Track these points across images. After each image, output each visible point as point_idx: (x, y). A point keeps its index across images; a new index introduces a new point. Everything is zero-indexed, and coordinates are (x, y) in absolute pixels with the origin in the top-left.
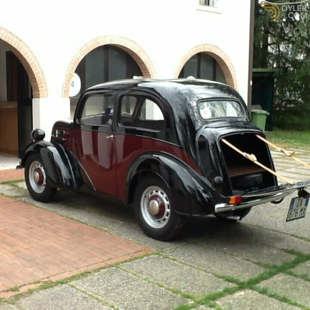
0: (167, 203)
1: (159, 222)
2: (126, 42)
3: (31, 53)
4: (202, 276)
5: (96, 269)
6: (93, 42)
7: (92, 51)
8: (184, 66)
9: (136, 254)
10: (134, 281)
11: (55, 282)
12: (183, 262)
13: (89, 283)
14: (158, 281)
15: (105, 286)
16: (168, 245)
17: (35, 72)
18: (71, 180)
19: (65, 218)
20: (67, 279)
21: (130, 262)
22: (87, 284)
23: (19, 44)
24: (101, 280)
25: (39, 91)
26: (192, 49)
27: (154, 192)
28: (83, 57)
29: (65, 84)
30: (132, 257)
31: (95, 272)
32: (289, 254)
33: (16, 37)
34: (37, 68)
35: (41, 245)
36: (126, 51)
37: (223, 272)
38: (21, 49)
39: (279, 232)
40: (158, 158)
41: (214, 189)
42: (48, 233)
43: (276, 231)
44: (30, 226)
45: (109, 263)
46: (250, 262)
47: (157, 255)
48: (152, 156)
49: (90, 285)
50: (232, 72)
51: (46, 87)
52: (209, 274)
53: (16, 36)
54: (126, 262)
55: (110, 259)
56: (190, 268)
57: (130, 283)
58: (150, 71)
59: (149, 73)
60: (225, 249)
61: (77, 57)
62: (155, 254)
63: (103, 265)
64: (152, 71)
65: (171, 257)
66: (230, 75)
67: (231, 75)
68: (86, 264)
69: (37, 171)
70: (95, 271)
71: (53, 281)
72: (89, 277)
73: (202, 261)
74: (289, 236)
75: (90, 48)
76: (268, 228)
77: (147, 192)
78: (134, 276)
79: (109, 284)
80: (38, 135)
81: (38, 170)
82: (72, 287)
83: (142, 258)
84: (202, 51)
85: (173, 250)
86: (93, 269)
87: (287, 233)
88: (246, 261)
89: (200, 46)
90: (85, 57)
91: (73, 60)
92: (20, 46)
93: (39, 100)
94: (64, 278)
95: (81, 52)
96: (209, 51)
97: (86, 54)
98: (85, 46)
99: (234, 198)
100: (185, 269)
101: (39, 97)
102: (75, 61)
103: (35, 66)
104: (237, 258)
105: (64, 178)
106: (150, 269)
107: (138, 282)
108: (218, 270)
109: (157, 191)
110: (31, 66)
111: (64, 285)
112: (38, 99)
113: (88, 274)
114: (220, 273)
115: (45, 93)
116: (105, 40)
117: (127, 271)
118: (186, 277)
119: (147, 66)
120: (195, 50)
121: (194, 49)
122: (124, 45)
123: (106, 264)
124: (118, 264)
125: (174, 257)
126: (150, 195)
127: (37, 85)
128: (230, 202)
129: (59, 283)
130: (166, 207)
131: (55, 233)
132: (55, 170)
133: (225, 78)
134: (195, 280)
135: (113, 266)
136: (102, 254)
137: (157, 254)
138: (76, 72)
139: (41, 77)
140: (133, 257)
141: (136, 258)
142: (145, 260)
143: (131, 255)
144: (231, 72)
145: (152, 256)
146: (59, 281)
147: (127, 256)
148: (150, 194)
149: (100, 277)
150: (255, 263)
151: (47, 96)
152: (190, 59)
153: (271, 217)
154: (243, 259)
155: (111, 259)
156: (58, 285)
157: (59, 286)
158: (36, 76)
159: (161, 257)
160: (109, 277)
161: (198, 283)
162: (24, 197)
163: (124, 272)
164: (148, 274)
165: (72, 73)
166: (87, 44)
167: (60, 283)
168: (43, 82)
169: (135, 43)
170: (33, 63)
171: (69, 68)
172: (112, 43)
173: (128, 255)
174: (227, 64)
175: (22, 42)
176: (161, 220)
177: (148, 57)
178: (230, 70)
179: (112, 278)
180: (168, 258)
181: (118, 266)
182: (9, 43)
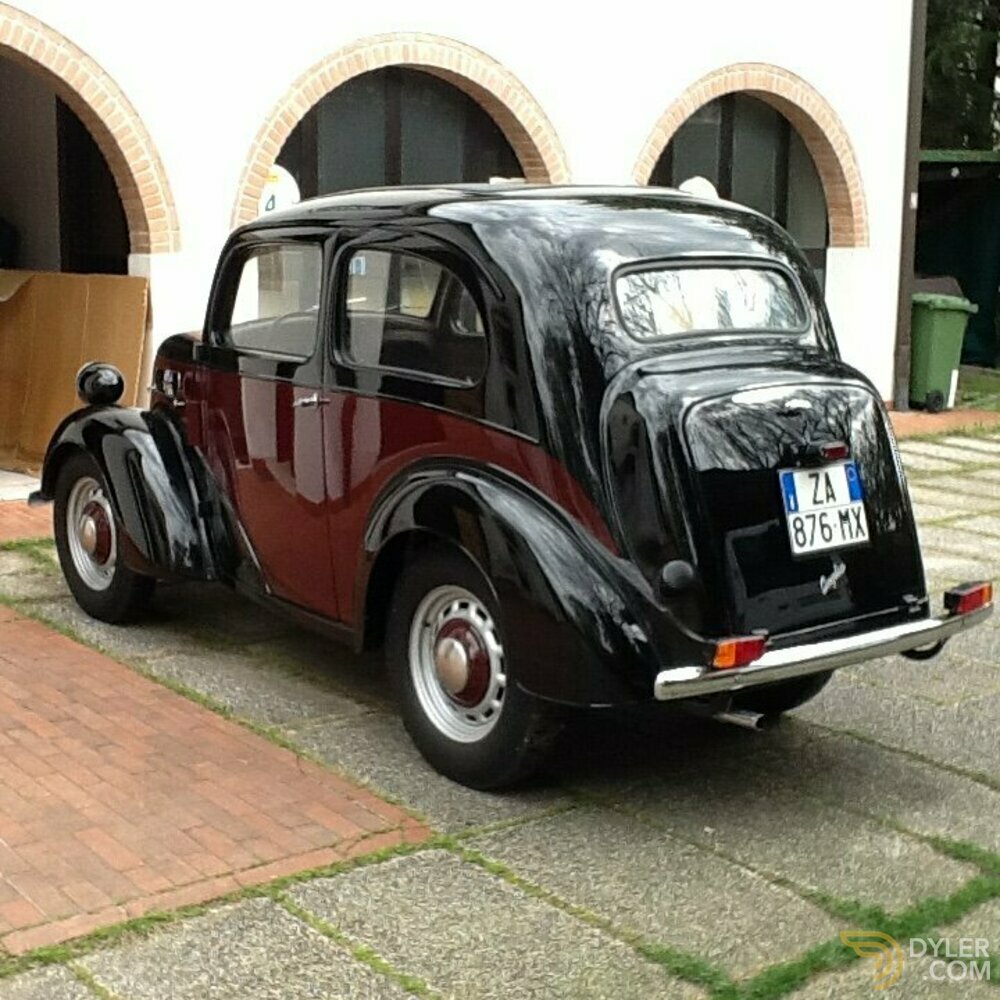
0: (495, 648)
1: (472, 718)
2: (460, 56)
3: (120, 95)
4: (584, 949)
5: (193, 906)
6: (343, 59)
7: (337, 90)
8: (671, 142)
9: (366, 843)
10: (319, 961)
11: (21, 955)
12: (531, 882)
13: (149, 964)
14: (410, 964)
15: (204, 978)
16: (498, 810)
17: (132, 164)
18: (196, 551)
19: (160, 687)
20: (70, 944)
21: (331, 876)
22: (140, 968)
23: (76, 67)
24: (196, 953)
25: (147, 229)
26: (702, 80)
27: (456, 606)
28: (308, 107)
29: (242, 205)
30: (345, 854)
31: (186, 917)
32: (952, 862)
33: (64, 42)
34: (140, 148)
35: (28, 800)
36: (463, 87)
37: (675, 932)
38: (84, 82)
39: (931, 762)
40: (473, 486)
41: (663, 609)
42: (72, 745)
43: (922, 758)
44: (21, 716)
45: (250, 879)
46: (789, 893)
47: (443, 852)
48: (454, 475)
49: (150, 974)
50: (845, 162)
51: (174, 214)
52: (618, 942)
53: (65, 38)
54: (314, 876)
55: (257, 862)
56: (553, 909)
57: (301, 972)
58: (545, 158)
59: (542, 164)
60: (707, 829)
61: (284, 108)
62: (436, 846)
63: (224, 886)
64: (553, 159)
65: (492, 860)
66: (838, 171)
67: (842, 173)
68: (164, 883)
69: (91, 515)
70: (186, 911)
71: (13, 952)
72: (156, 939)
73: (605, 882)
74: (969, 779)
75: (330, 79)
76: (895, 745)
77: (433, 605)
78: (326, 939)
79: (221, 971)
80: (96, 385)
81: (94, 510)
82: (81, 978)
83: (380, 860)
84: (739, 87)
85: (511, 828)
86: (182, 903)
87: (960, 768)
88: (773, 887)
89: (728, 69)
90: (315, 108)
91: (269, 120)
92: (78, 73)
93: (149, 259)
94: (57, 941)
95: (300, 91)
96: (762, 88)
97: (316, 99)
98: (313, 70)
99: (730, 646)
100: (532, 916)
101: (148, 251)
102: (277, 124)
103: (134, 141)
104: (743, 870)
105: (171, 542)
106: (397, 909)
107: (329, 968)
108: (655, 925)
109: (464, 606)
110: (120, 143)
111: (50, 972)
112: (145, 256)
113: (156, 925)
114: (659, 941)
115: (171, 237)
116: (387, 49)
117: (305, 919)
118: (521, 952)
119: (536, 140)
120: (713, 84)
121: (708, 83)
122: (455, 70)
123: (240, 885)
124: (284, 883)
125: (504, 863)
126: (442, 620)
127: (143, 208)
128: (716, 663)
129: (34, 959)
130: (495, 664)
131: (97, 748)
132: (146, 515)
133: (821, 185)
134: (552, 965)
135: (262, 895)
136: (235, 840)
137: (444, 846)
138: (280, 160)
139: (156, 181)
140: (349, 857)
141: (358, 862)
142: (393, 869)
143: (342, 848)
144: (842, 162)
145: (421, 853)
146: (34, 955)
147: (329, 851)
148: (441, 615)
149: (197, 942)
150: (808, 897)
151: (177, 247)
152: (692, 117)
153: (917, 698)
154: (767, 876)
155: (264, 864)
156: (29, 968)
157: (34, 971)
158: (136, 176)
159: (457, 858)
160: (232, 940)
161: (564, 979)
162: (55, 602)
163: (295, 918)
164: (384, 934)
165: (265, 166)
166: (321, 64)
167: (40, 958)
168: (163, 198)
169: (496, 62)
170: (127, 129)
171: (254, 148)
172: (411, 60)
173: (333, 846)
174: (827, 134)
175: (85, 59)
176: (477, 711)
177: (539, 109)
178: (838, 154)
179: (241, 944)
180: (482, 863)
181: (281, 893)
182: (42, 60)
